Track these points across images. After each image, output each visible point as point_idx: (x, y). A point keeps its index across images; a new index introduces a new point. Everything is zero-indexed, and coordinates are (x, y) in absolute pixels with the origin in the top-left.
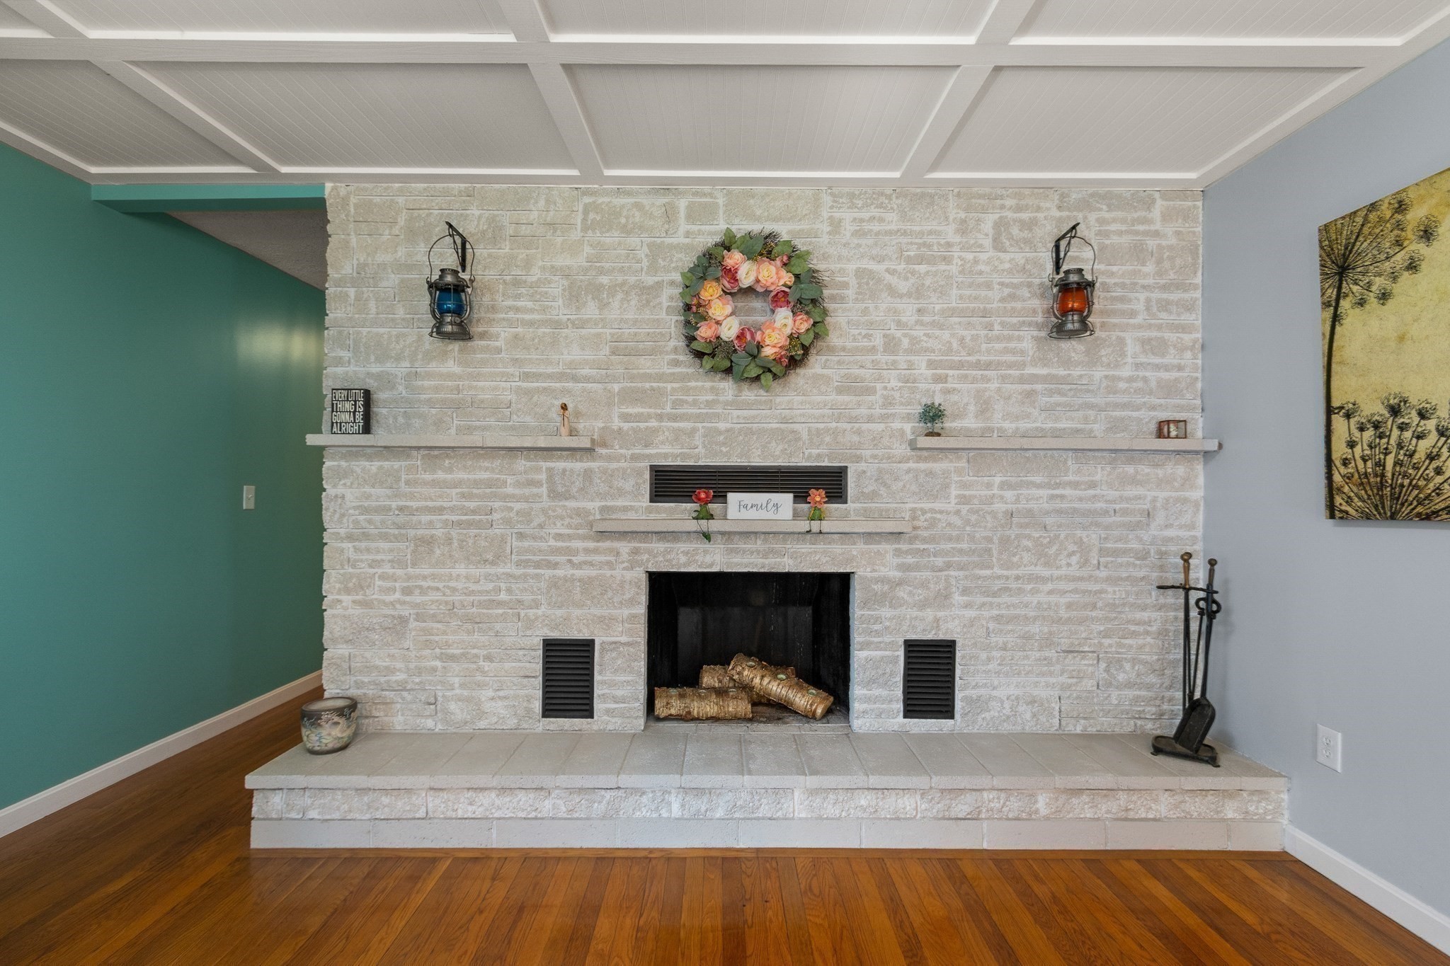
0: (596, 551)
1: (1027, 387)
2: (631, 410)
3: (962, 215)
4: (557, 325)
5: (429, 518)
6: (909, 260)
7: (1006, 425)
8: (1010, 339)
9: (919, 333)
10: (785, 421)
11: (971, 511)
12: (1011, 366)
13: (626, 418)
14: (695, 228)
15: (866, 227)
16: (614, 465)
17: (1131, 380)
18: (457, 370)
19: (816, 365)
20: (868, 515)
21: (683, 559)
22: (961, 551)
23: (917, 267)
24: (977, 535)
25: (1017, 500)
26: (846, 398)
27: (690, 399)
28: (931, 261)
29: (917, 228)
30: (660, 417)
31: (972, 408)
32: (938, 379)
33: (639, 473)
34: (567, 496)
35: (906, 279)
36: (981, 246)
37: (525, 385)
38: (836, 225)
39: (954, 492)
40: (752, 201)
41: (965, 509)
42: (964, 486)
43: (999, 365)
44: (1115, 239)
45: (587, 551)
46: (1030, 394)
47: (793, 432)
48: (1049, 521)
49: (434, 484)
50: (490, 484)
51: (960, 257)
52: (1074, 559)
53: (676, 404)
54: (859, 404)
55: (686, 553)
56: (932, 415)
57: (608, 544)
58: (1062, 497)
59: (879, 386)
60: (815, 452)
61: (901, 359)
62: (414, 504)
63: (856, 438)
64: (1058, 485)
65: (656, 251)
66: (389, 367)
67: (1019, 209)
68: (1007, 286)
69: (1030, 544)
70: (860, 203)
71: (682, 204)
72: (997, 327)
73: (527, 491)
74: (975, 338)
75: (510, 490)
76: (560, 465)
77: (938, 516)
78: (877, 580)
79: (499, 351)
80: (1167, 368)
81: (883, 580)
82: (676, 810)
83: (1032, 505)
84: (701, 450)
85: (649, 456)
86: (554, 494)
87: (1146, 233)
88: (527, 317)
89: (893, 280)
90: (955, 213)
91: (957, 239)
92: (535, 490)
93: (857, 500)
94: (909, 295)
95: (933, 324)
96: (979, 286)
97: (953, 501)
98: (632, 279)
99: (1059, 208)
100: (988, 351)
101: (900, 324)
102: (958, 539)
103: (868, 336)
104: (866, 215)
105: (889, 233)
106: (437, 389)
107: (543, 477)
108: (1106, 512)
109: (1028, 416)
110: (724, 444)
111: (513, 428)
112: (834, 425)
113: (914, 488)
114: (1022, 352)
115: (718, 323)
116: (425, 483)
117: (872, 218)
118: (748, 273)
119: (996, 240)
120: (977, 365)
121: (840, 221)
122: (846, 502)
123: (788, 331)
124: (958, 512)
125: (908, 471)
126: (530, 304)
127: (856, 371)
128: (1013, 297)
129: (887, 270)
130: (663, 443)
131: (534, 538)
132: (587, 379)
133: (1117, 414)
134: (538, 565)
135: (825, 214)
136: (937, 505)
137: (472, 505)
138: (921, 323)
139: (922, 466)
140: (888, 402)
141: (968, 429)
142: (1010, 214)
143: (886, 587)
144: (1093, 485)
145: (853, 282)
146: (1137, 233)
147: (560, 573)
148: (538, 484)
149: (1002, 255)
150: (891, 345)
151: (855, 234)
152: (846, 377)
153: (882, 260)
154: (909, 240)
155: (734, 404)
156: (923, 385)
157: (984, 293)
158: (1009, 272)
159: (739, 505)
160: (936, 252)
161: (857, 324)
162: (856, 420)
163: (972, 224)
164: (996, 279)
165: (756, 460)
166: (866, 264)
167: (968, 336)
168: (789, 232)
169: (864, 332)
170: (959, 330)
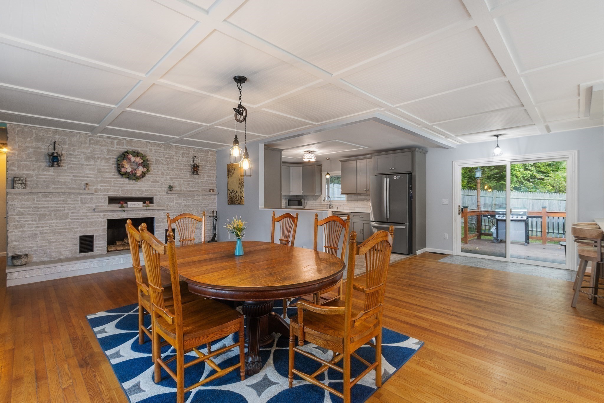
0: (94, 215)
1: (188, 182)
2: (103, 185)
3: (176, 150)
4: (83, 165)
5: (44, 209)
6: (166, 158)
7: (184, 189)
8: (185, 174)
9: (168, 172)
10: (140, 187)
11: (178, 205)
12: (185, 179)
13: (101, 186)
14: (119, 147)
15: (157, 151)
16: (100, 196)
17: (205, 182)
18: (53, 174)
19: (147, 177)
20: (158, 206)
21: (117, 216)
22: (176, 212)
23: (168, 159)
24: (179, 209)
25: (186, 203)
26: (153, 183)
27: (118, 183)
28: (170, 158)
29: (167, 152)
30: (111, 186)
31: (178, 186)
32: (172, 181)
33: (105, 198)
34: (86, 203)
35: (165, 161)
36: (179, 156)
37: (74, 178)
38: (151, 150)
39: (175, 201)
40: (132, 143)
41: (177, 204)
42: (177, 200)
43: (183, 178)
44: (203, 158)
45: (92, 215)
46: (189, 184)
47: (142, 190)
48: (192, 206)
49: (46, 201)
50: (63, 201)
51: (175, 158)
52: (196, 213)
53: (114, 184)
54: (156, 185)
55: (117, 215)
56: (171, 187)
57: (97, 214)
58: (194, 202)
59: (160, 181)
60: (147, 194)
61: (164, 176)
62: (39, 206)
63: (155, 191)
64: (193, 200)
65: (109, 151)
66: (31, 172)
67: (186, 151)
68: (184, 164)
69: (189, 210)
71: (115, 141)
73: (74, 202)
74: (178, 173)
75: (69, 202)
76: (84, 196)
77: (172, 206)
78: (160, 218)
79: (66, 170)
80: (211, 180)
81: (161, 218)
82: (122, 262)
83: (189, 203)
84: (120, 193)
85: (108, 195)
86: (82, 203)
87: (208, 157)
88: (74, 163)
89: (163, 161)
90: (175, 150)
92: (77, 202)
93: (156, 203)
94: (166, 164)
95: (171, 170)
97: (175, 203)
98: (103, 156)
99: (193, 151)
100: (181, 176)
101: (164, 170)
102: (176, 210)
103: (158, 172)
105: (162, 152)
106: (46, 178)
107: (79, 199)
108: (201, 204)
109: (188, 188)
110: (126, 192)
111: (70, 188)
112: (151, 189)
113: (167, 201)
114: (187, 176)
115: (127, 169)
116: (43, 201)
117: (158, 149)
118: (133, 159)
119: (182, 155)
120: (179, 178)
121: (152, 149)
122: (153, 204)
123: (142, 171)
125: (166, 198)
126: (75, 160)
127: (155, 178)
128: (185, 166)
129: (162, 159)
130: (111, 192)
131: (77, 213)
132: (91, 177)
133: (203, 188)
134: (78, 219)
135: (148, 147)
136: (172, 204)
137: (58, 206)
138: (169, 170)
139: (169, 196)
140: (162, 184)
141: (177, 190)
142: (185, 152)
143: (162, 220)
144: (199, 200)
145: (155, 161)
146: (206, 157)
147: (84, 220)
148: (78, 201)
149: (183, 158)
150: (162, 174)
151: (155, 152)
152: (153, 179)
153: (160, 157)
154: (166, 154)
155: (128, 184)
156: (169, 182)
157: (180, 165)
158: (185, 162)
159: (131, 205)
160: (171, 157)
161: (155, 169)
162: (155, 188)
163: (178, 152)
164: (182, 163)
165: (134, 195)
166: (157, 158)
167: (177, 173)
168: (141, 150)
169: (157, 171)
170: (175, 172)
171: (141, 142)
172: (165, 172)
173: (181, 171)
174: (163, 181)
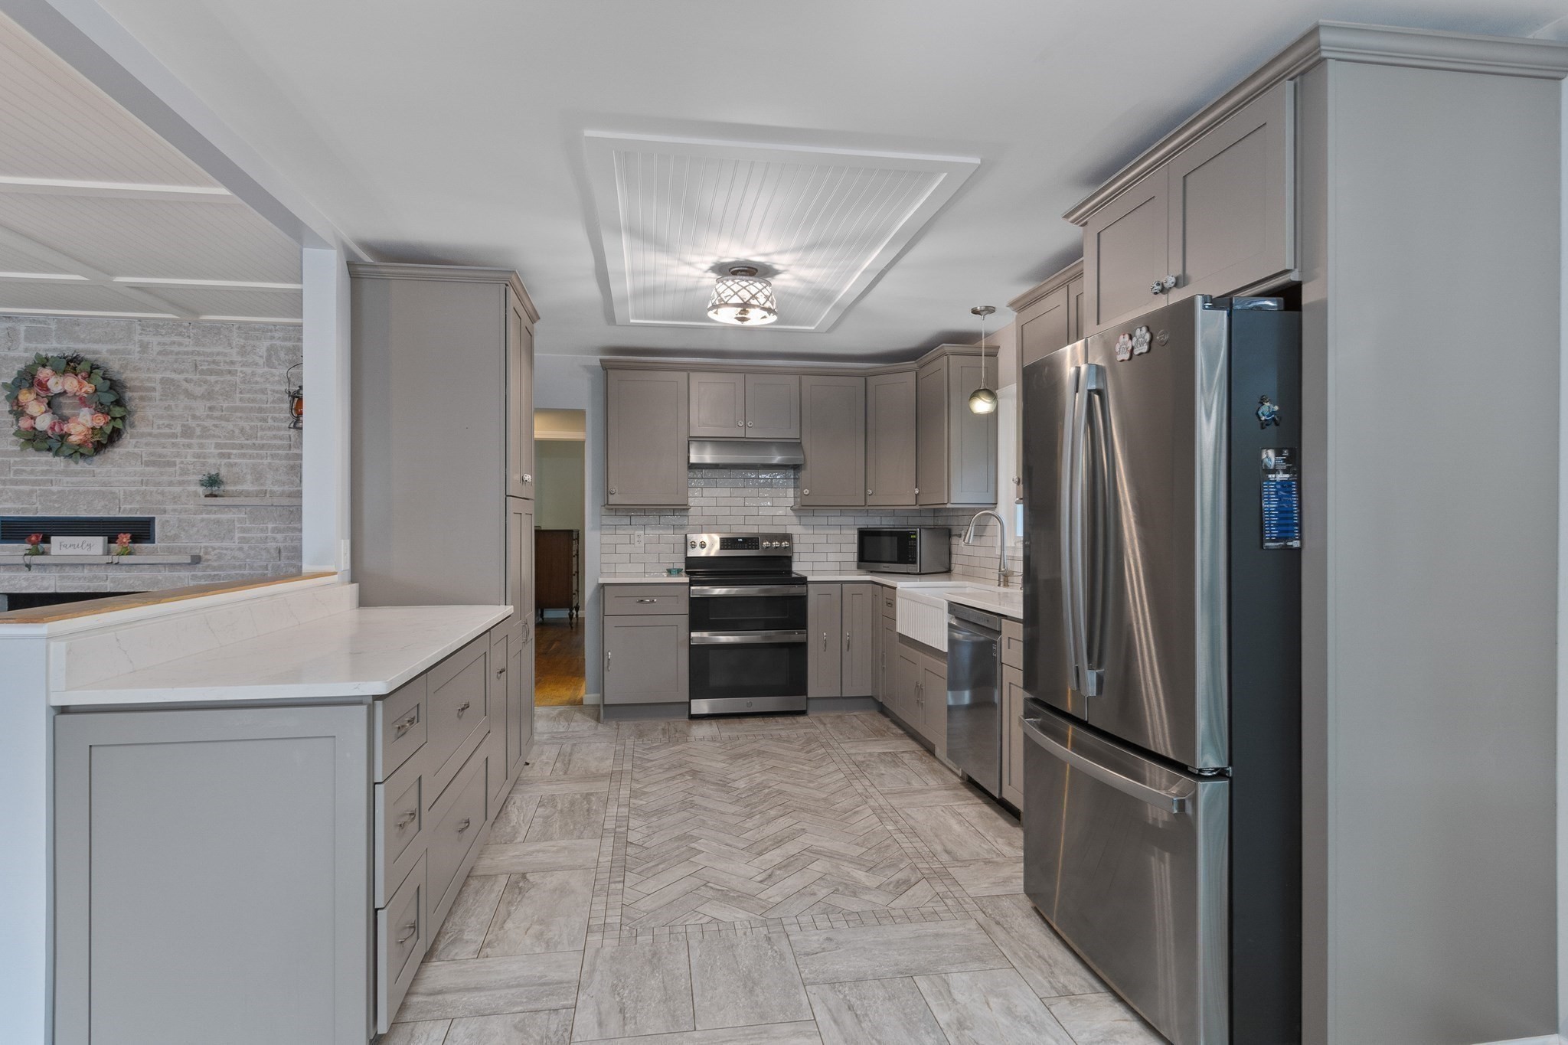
1: (291, 462)
3: (242, 341)
6: (202, 372)
7: (276, 488)
8: (279, 429)
9: (209, 423)
10: (104, 484)
11: (250, 548)
12: (280, 448)
14: (33, 345)
15: (169, 348)
19: (128, 444)
20: (170, 551)
23: (208, 378)
24: (255, 565)
25: (285, 540)
26: (151, 469)
27: (28, 469)
28: (220, 373)
29: (208, 350)
31: (249, 477)
32: (222, 455)
35: (200, 386)
36: (257, 364)
38: (144, 347)
39: (237, 535)
40: (77, 328)
41: (246, 547)
42: (243, 530)
43: (270, 447)
46: (293, 468)
47: (112, 492)
51: (241, 372)
53: (16, 472)
54: (162, 474)
56: (213, 482)
59: (178, 460)
60: (129, 507)
61: (194, 441)
63: (160, 497)
67: (284, 340)
68: (277, 392)
70: (163, 332)
71: (22, 328)
72: (270, 420)
74: (252, 428)
77: (225, 552)
84: (38, 505)
89: (190, 387)
90: (237, 340)
91: (240, 359)
93: (162, 541)
94: (203, 397)
95: (220, 418)
96: (256, 392)
97: (237, 541)
100: (262, 438)
101: (194, 417)
102: (240, 567)
103: (169, 426)
104: (167, 340)
105: (186, 353)
110: (57, 501)
112: (143, 488)
113: (206, 532)
114: (288, 438)
115: (33, 418)
117: (173, 343)
118: (55, 384)
119: (269, 357)
120: (254, 447)
121: (148, 343)
122: (154, 543)
123: (89, 425)
124: (241, 549)
125: (202, 520)
127: (159, 450)
129: (186, 380)
130: (6, 501)
135: (137, 338)
136: (225, 544)
138: (211, 417)
139: (213, 516)
140: (184, 472)
141: (247, 491)
142: (278, 343)
145: (159, 387)
149: (273, 370)
150: (187, 432)
151: (160, 353)
152: (152, 454)
153: (182, 372)
154: (202, 358)
155: (65, 473)
156: (211, 461)
157: (259, 396)
158: (279, 382)
159: (61, 546)
160: (223, 367)
161: (161, 417)
162: (159, 484)
163: (249, 348)
164: (269, 386)
165: (83, 513)
166: (168, 375)
167: (246, 425)
168: (108, 351)
169: (167, 422)
170: (242, 423)
171: (108, 324)
172: (199, 425)
173: (265, 420)
174: (190, 459)
